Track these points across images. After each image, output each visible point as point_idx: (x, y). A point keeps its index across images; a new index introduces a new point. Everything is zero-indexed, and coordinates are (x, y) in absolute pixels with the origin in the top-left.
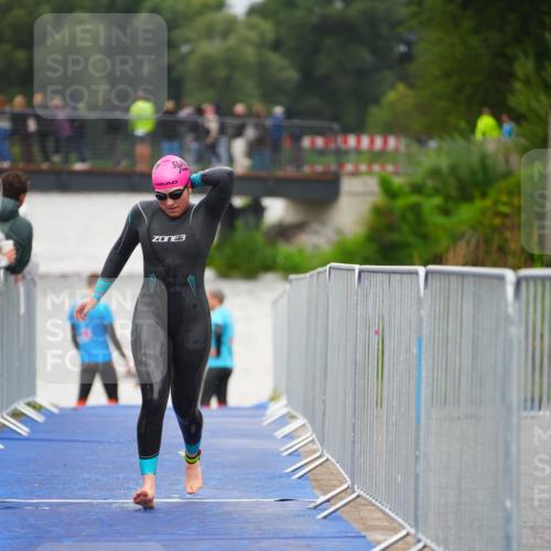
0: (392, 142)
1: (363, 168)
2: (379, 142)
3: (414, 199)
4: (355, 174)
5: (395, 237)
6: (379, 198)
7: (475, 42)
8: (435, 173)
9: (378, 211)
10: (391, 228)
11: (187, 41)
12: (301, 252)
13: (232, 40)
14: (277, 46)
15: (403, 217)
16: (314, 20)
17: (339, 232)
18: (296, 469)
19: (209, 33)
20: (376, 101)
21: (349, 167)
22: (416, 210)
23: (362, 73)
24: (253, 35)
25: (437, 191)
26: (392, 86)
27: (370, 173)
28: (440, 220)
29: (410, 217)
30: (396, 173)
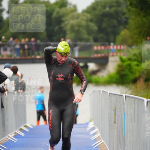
0: (122, 47)
1: (115, 54)
2: (119, 47)
3: (129, 62)
4: (113, 56)
5: (124, 73)
6: (119, 62)
7: (144, 19)
8: (135, 55)
9: (119, 66)
10: (123, 70)
11: (67, 20)
12: (99, 78)
13: (79, 20)
14: (91, 20)
15: (126, 67)
16: (101, 13)
17: (109, 72)
18: (95, 145)
19: (73, 18)
20: (119, 34)
21: (111, 54)
22: (129, 65)
23: (114, 27)
24: (85, 18)
25: (135, 60)
26: (123, 30)
27: (117, 55)
28: (136, 68)
29: (128, 67)
30: (124, 55)
